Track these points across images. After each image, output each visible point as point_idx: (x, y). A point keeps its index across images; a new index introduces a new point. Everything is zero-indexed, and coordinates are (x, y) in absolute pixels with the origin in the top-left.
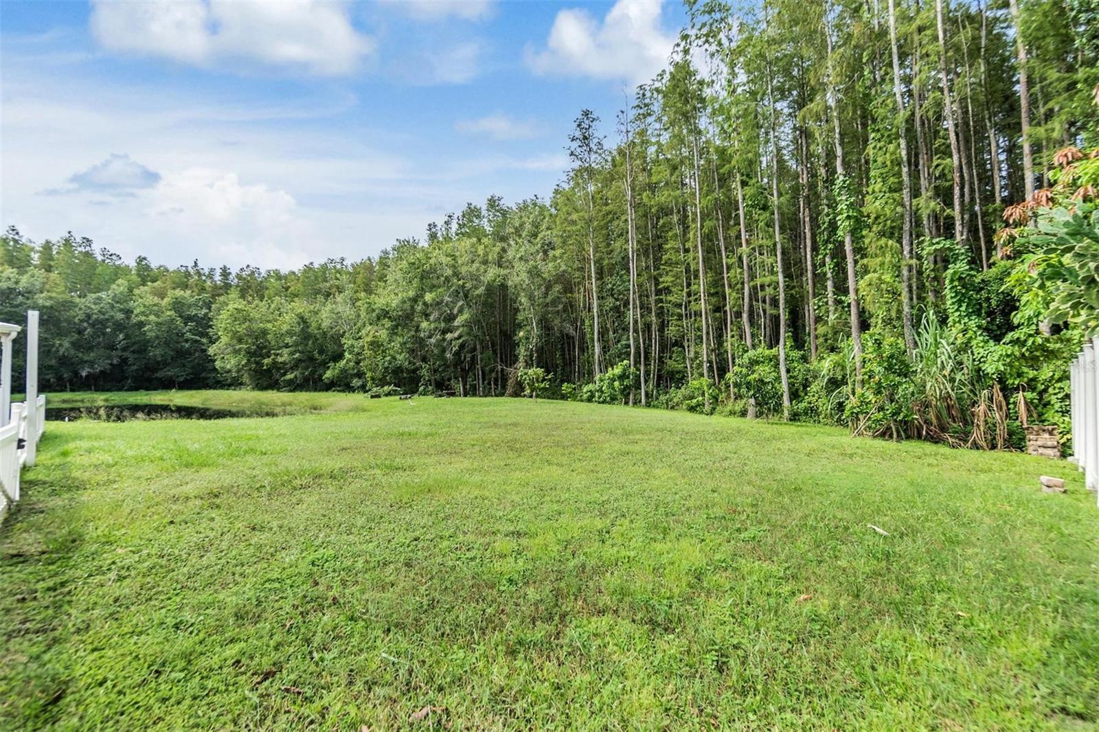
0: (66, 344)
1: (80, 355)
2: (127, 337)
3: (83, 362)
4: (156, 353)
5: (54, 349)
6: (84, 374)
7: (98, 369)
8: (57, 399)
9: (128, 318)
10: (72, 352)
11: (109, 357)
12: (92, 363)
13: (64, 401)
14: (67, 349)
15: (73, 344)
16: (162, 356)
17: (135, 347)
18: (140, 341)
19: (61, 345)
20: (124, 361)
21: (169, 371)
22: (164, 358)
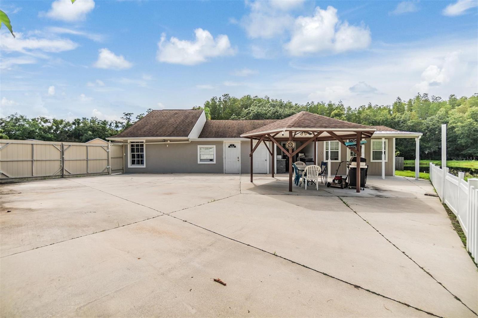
1: (425, 144)
3: (426, 147)
4: (461, 141)
6: (426, 152)
7: (432, 150)
8: (423, 163)
10: (422, 143)
11: (437, 145)
12: (429, 148)
21: (470, 150)
22: (466, 144)
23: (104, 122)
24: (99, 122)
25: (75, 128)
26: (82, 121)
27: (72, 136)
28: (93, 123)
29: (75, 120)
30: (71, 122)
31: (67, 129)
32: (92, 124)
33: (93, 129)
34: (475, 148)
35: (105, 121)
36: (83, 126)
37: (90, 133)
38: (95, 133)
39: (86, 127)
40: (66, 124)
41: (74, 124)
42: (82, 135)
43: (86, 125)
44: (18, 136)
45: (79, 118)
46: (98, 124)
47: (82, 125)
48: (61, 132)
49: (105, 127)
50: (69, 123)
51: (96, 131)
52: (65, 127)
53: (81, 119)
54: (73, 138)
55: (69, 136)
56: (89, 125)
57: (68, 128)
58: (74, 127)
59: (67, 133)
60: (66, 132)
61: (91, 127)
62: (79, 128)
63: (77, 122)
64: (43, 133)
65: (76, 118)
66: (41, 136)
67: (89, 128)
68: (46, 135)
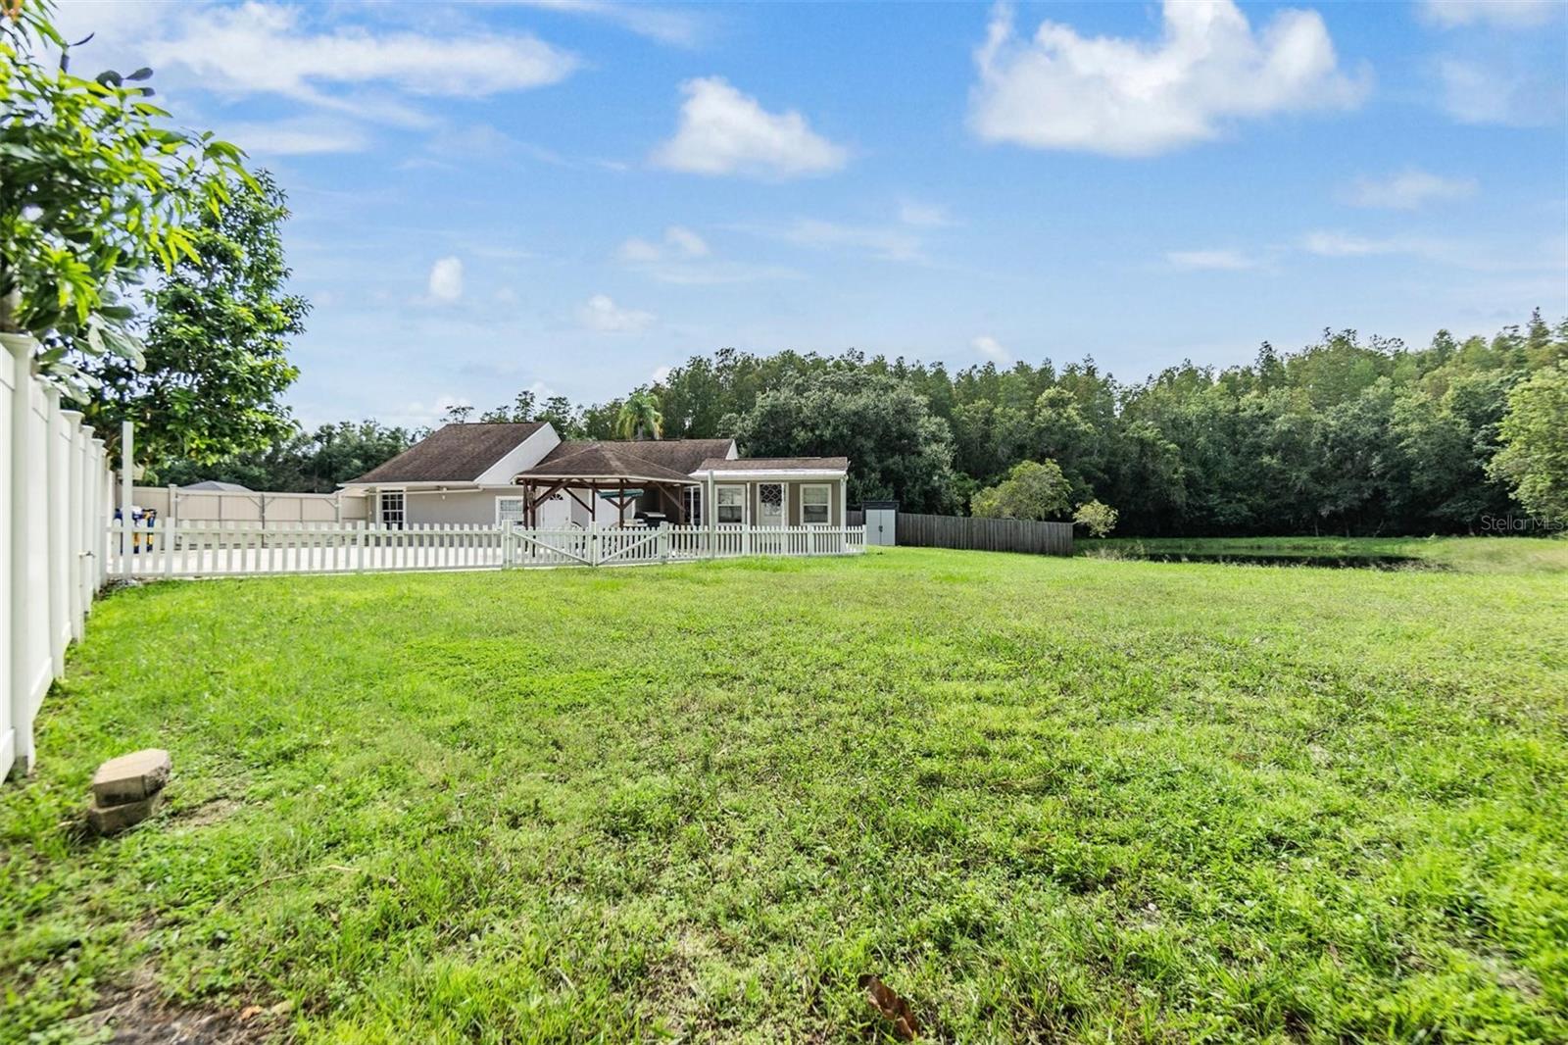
0: (1305, 476)
1: (1319, 488)
2: (1384, 459)
3: (1322, 498)
4: (1421, 479)
5: (1291, 484)
6: (1324, 513)
7: (1342, 505)
8: (1288, 545)
9: (1385, 431)
10: (1311, 485)
11: (1358, 489)
12: (1334, 499)
13: (1295, 548)
14: (1304, 482)
15: (1312, 474)
16: (1432, 483)
17: (1394, 472)
18: (1399, 463)
19: (1298, 478)
20: (1379, 494)
21: (1448, 506)
22: (1436, 486)
23: (393, 433)
24: (381, 434)
25: (322, 451)
26: (339, 431)
27: (312, 472)
28: (366, 435)
29: (322, 429)
30: (311, 434)
31: (300, 454)
32: (364, 438)
33: (366, 452)
34: (1464, 500)
35: (398, 430)
36: (341, 445)
37: (357, 462)
38: (370, 463)
39: (348, 448)
40: (299, 439)
41: (318, 438)
42: (337, 470)
43: (348, 443)
44: (180, 473)
45: (332, 423)
46: (379, 439)
47: (337, 441)
48: (286, 461)
49: (396, 447)
50: (305, 435)
51: (373, 456)
52: (294, 446)
53: (337, 425)
54: (315, 477)
55: (304, 472)
56: (354, 443)
57: (304, 449)
58: (318, 446)
59: (300, 462)
60: (298, 461)
61: (361, 448)
62: (329, 450)
63: (325, 435)
64: (239, 463)
65: (324, 423)
66: (234, 472)
67: (356, 448)
68: (246, 470)
